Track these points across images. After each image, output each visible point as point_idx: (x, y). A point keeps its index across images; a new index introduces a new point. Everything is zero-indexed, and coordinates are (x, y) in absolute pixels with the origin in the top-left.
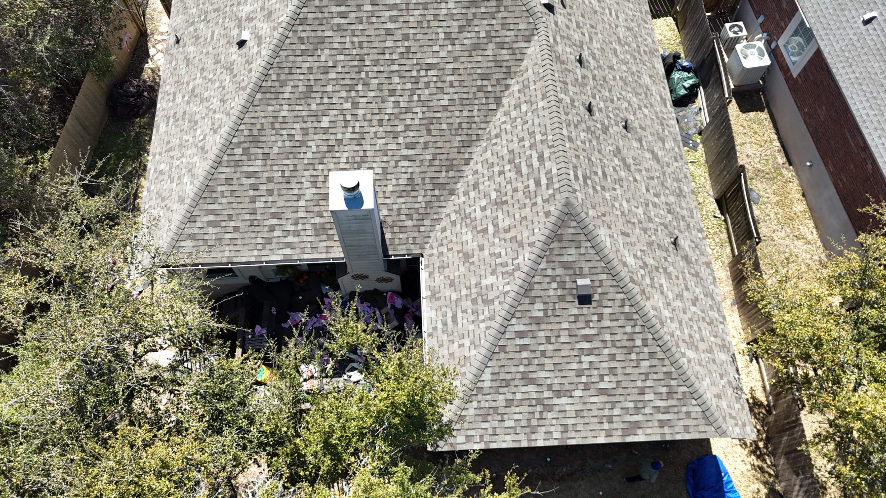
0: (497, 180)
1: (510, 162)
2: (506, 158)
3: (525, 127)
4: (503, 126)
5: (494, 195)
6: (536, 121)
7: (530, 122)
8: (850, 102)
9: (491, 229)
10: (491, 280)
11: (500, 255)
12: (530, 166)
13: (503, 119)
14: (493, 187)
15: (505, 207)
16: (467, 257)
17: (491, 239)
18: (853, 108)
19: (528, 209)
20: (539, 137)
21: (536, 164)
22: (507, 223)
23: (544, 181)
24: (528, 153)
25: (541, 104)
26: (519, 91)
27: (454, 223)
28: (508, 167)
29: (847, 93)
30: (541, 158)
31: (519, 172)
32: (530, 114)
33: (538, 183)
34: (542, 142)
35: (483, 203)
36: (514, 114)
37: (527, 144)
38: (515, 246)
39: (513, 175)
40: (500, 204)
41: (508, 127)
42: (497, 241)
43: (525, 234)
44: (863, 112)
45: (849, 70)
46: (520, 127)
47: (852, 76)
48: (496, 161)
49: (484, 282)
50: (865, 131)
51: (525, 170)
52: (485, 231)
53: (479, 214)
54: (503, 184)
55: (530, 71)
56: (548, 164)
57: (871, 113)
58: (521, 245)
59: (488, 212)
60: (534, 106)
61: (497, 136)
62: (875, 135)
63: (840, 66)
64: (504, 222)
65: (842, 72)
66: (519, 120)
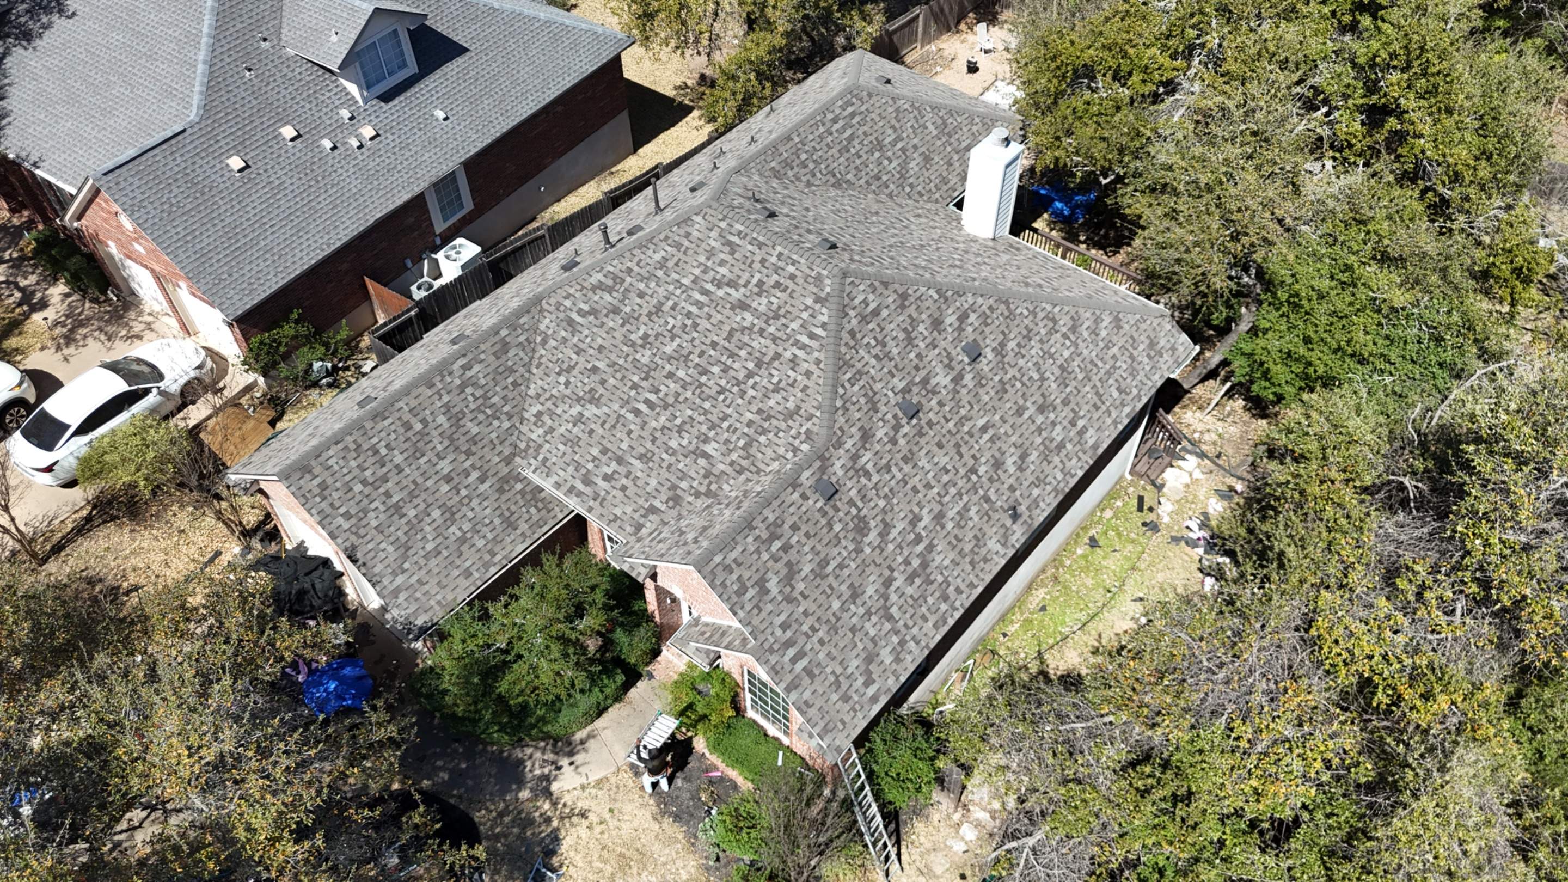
0: (865, 157)
1: (848, 151)
2: (847, 155)
3: (818, 147)
4: (824, 172)
5: (877, 155)
6: (811, 137)
7: (813, 144)
8: (525, 116)
9: (900, 145)
10: (931, 127)
11: (912, 127)
12: (844, 129)
13: (818, 175)
14: (872, 159)
15: (880, 138)
16: (927, 159)
17: (906, 140)
18: (530, 112)
19: (873, 115)
20: (822, 129)
21: (841, 123)
22: (890, 131)
23: (850, 109)
24: (836, 135)
25: (797, 139)
26: (792, 169)
27: (911, 185)
28: (853, 151)
29: (518, 120)
30: (835, 121)
31: (851, 139)
32: (807, 148)
33: (853, 115)
34: (824, 125)
35: (886, 162)
36: (811, 166)
37: (830, 139)
38: (901, 116)
39: (856, 142)
40: (880, 146)
41: (823, 166)
42: (904, 135)
43: (890, 110)
44: (531, 104)
45: (496, 122)
46: (820, 153)
47: (501, 119)
48: (853, 166)
49: (935, 133)
50: (548, 100)
51: (849, 132)
52: (903, 150)
53: (894, 164)
54: (866, 149)
55: (773, 164)
56: (838, 111)
57: (531, 98)
58: (897, 110)
59: (890, 154)
60: (800, 146)
61: (834, 176)
62: (549, 92)
63: (493, 131)
64: (890, 138)
65: (498, 127)
66: (815, 157)
